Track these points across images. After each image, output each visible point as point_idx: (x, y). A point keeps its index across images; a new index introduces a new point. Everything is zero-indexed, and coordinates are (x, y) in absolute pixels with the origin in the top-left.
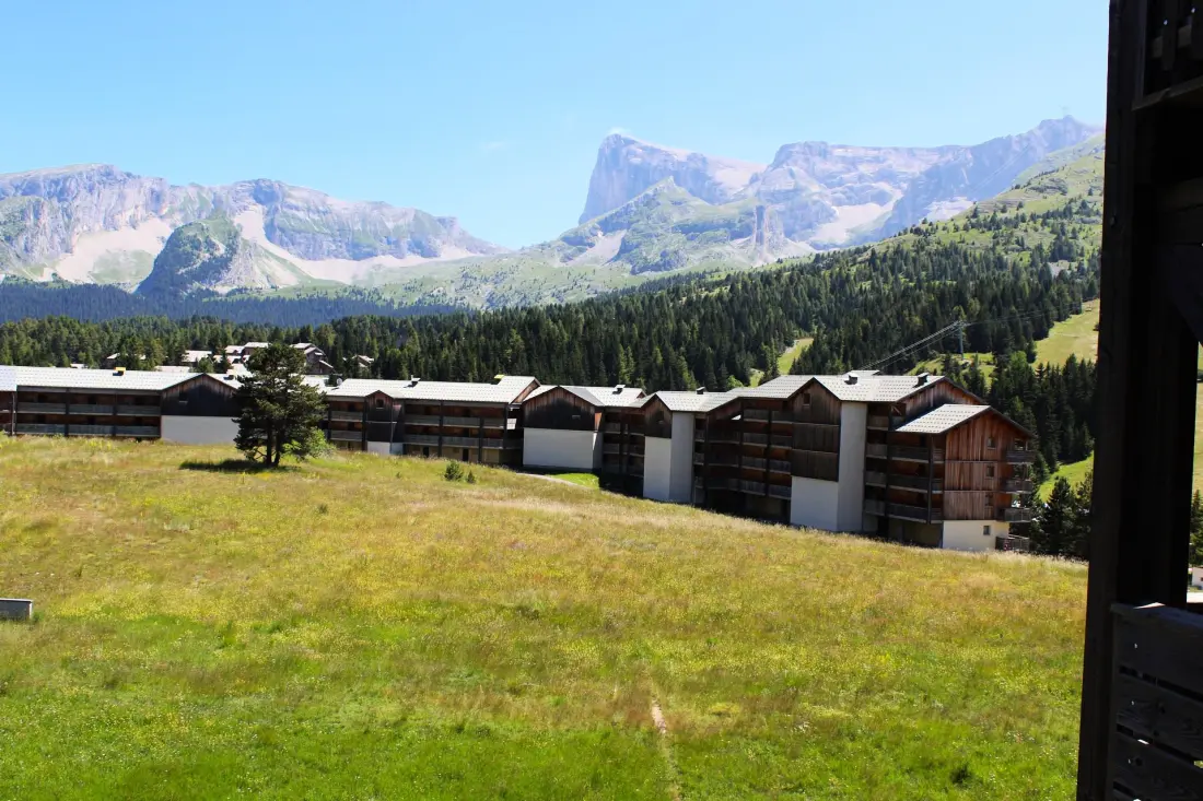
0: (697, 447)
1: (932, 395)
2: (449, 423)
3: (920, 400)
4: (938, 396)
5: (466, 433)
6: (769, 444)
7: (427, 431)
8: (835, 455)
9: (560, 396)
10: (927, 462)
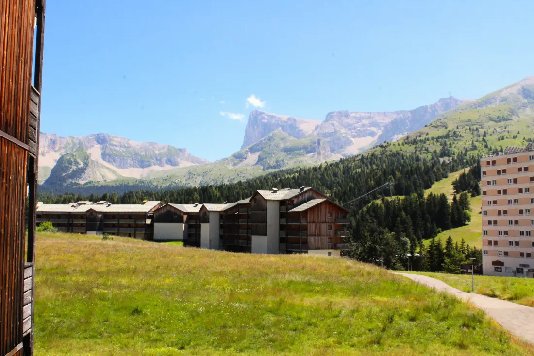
0: (221, 227)
1: (306, 196)
2: (122, 222)
3: (301, 198)
4: (309, 196)
5: (130, 226)
6: (247, 223)
7: (113, 226)
8: (265, 224)
9: (168, 208)
10: (299, 224)
